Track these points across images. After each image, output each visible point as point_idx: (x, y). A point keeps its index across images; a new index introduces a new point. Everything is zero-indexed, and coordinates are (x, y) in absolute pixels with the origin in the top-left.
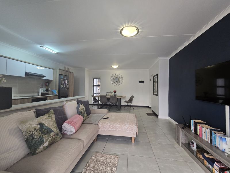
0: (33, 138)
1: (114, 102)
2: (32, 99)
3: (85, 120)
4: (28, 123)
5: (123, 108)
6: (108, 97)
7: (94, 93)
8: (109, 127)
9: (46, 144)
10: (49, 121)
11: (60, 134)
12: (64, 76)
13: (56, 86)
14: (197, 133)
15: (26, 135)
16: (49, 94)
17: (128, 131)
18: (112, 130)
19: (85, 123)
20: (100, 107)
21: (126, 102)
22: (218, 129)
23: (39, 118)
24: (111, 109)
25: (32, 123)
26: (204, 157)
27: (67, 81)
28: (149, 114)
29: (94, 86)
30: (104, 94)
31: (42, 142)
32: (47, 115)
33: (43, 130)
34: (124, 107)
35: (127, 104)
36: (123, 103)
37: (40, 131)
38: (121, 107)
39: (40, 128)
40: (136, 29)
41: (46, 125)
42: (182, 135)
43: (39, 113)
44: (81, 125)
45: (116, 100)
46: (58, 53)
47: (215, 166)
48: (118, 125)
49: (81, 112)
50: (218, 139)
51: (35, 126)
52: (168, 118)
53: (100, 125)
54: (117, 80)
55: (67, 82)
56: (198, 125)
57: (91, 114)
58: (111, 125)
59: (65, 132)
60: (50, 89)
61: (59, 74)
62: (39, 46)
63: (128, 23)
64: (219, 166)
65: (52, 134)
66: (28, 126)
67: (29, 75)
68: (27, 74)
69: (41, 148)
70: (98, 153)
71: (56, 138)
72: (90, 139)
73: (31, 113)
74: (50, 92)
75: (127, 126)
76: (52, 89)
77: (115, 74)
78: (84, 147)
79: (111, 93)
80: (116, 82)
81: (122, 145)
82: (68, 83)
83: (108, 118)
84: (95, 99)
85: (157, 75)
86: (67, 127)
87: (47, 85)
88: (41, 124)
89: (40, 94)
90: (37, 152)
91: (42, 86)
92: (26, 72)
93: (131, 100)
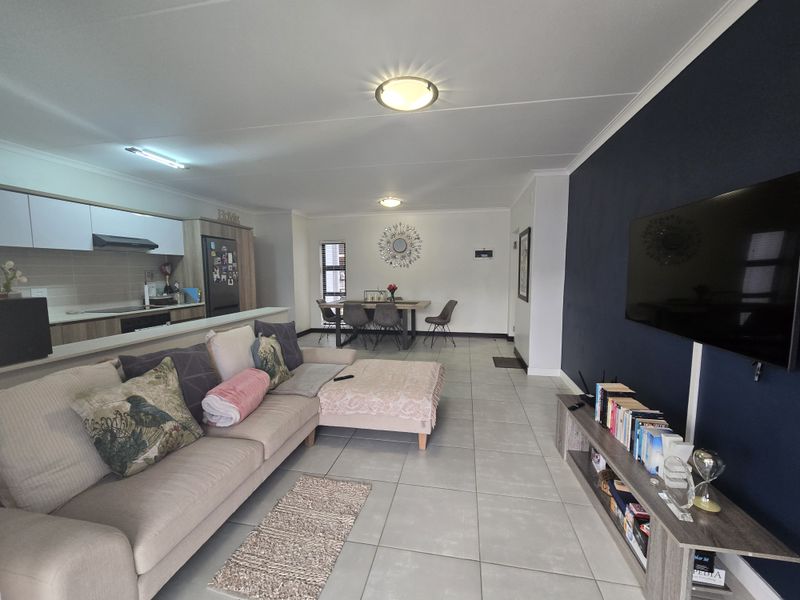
0: (114, 437)
1: (389, 322)
2: (122, 320)
3: (278, 384)
4: (96, 398)
5: (420, 340)
6: (369, 306)
7: (325, 294)
8: (349, 405)
9: (153, 452)
10: (160, 391)
11: (194, 426)
12: (219, 240)
13: (195, 274)
14: (606, 424)
15: (95, 429)
16: (176, 303)
17: (404, 417)
18: (360, 412)
19: (277, 394)
20: (343, 338)
21: (428, 320)
22: (658, 412)
23: (129, 382)
24: (379, 346)
25: (107, 397)
26: (613, 488)
27: (230, 255)
28: (499, 362)
29: (326, 269)
30: (356, 296)
31: (140, 446)
32: (151, 374)
33: (142, 414)
34: (424, 337)
35: (433, 326)
36: (422, 326)
37: (132, 417)
38: (413, 338)
39: (131, 411)
40: (427, 85)
41: (150, 402)
42: (572, 427)
43: (131, 368)
44: (264, 399)
45: (395, 317)
46: (188, 167)
47: (627, 512)
48: (375, 399)
49: (265, 359)
50: (645, 439)
51: (117, 404)
52: (559, 373)
53: (323, 400)
54: (401, 247)
55: (230, 261)
56: (610, 399)
57: (302, 363)
58: (356, 397)
59: (213, 420)
60: (177, 285)
61: (203, 236)
62: (122, 148)
63: (396, 69)
64: (636, 513)
65: (168, 426)
66: (97, 405)
67: (104, 246)
68: (97, 240)
69: (140, 461)
70: (313, 476)
71: (182, 435)
72: (286, 441)
73: (108, 370)
74: (178, 296)
75: (403, 400)
76: (184, 284)
77: (396, 227)
78: (264, 461)
79: (381, 292)
80: (398, 256)
81: (389, 455)
82: (235, 265)
83: (352, 377)
84: (327, 314)
85: (529, 230)
86: (216, 405)
87: (166, 274)
88: (135, 401)
89: (147, 303)
90: (129, 471)
91: (151, 277)
92: (93, 235)
93: (445, 317)
